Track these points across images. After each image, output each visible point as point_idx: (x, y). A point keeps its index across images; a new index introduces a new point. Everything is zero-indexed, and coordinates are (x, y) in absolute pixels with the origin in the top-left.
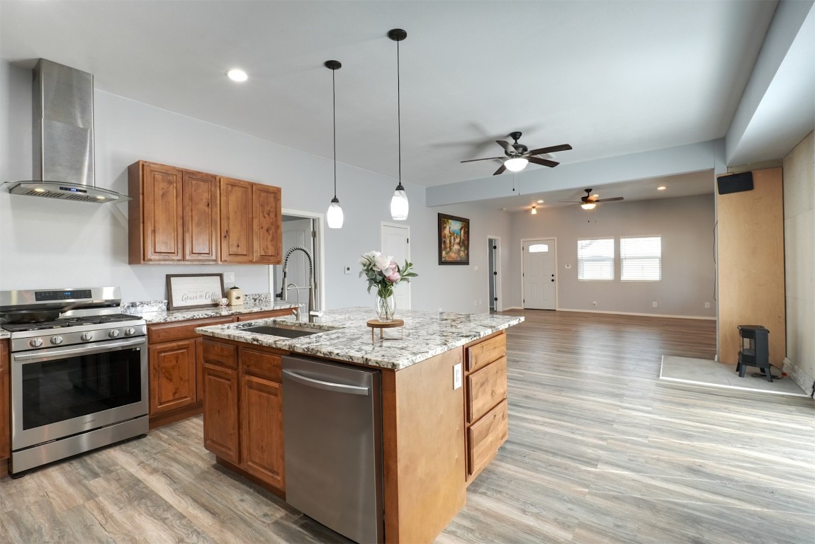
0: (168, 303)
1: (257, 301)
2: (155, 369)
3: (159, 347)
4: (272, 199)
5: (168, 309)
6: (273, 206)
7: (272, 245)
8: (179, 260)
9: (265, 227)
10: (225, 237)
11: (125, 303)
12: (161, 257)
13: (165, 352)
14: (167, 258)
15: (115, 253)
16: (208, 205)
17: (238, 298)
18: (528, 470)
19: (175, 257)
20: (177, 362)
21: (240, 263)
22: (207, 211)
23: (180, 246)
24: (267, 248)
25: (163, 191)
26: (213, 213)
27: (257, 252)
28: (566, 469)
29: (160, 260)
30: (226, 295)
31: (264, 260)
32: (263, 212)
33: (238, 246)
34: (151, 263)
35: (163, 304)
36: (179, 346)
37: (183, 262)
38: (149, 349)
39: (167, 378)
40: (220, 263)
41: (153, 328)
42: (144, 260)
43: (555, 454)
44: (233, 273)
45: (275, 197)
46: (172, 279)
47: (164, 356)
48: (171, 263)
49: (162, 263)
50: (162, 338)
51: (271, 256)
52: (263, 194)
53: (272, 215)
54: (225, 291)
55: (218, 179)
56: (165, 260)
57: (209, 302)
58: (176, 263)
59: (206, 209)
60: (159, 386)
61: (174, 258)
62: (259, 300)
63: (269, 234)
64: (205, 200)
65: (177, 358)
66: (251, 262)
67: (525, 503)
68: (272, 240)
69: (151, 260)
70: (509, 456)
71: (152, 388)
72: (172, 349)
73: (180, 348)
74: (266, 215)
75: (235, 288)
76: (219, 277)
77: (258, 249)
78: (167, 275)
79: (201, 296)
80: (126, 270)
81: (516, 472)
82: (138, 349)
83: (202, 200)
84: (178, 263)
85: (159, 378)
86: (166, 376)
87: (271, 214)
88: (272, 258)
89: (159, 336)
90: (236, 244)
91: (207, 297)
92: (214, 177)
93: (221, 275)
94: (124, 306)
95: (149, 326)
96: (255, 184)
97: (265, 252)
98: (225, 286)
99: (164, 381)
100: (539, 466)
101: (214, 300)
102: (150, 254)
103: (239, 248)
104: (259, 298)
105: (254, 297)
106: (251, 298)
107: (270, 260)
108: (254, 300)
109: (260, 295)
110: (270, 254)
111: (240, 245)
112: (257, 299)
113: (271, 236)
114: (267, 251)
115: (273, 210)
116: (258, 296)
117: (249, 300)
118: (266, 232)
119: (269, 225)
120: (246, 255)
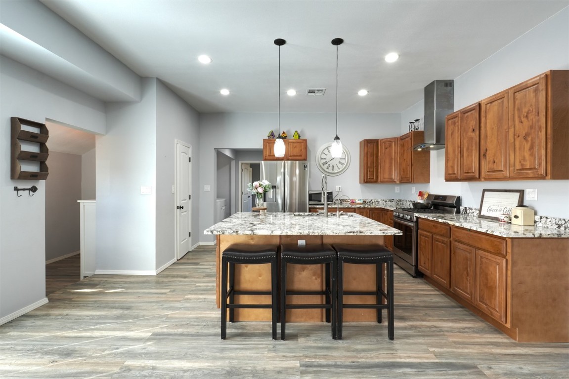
4: (532, 96)
9: (522, 134)
10: (484, 155)
16: (473, 130)
17: (516, 217)
18: (203, 317)
23: (459, 168)
24: (524, 159)
27: (512, 166)
28: (177, 325)
31: (521, 174)
32: (519, 117)
33: (494, 162)
43: (182, 335)
51: (530, 169)
59: (473, 134)
63: (527, 141)
67: (204, 301)
68: (531, 148)
70: (216, 323)
74: (523, 119)
78: (483, 190)
79: (500, 210)
81: (210, 314)
82: (412, 228)
83: (469, 128)
87: (529, 115)
88: (530, 171)
90: (492, 161)
91: (505, 211)
96: (511, 88)
97: (522, 164)
100: (195, 321)
103: (495, 164)
104: (566, 224)
105: (557, 222)
106: (554, 222)
107: (527, 174)
108: (557, 226)
109: (567, 221)
110: (528, 167)
111: (496, 161)
112: (562, 225)
113: (529, 144)
114: (525, 163)
115: (532, 110)
116: (564, 222)
117: (550, 225)
118: (523, 140)
119: (526, 131)
120: (501, 171)
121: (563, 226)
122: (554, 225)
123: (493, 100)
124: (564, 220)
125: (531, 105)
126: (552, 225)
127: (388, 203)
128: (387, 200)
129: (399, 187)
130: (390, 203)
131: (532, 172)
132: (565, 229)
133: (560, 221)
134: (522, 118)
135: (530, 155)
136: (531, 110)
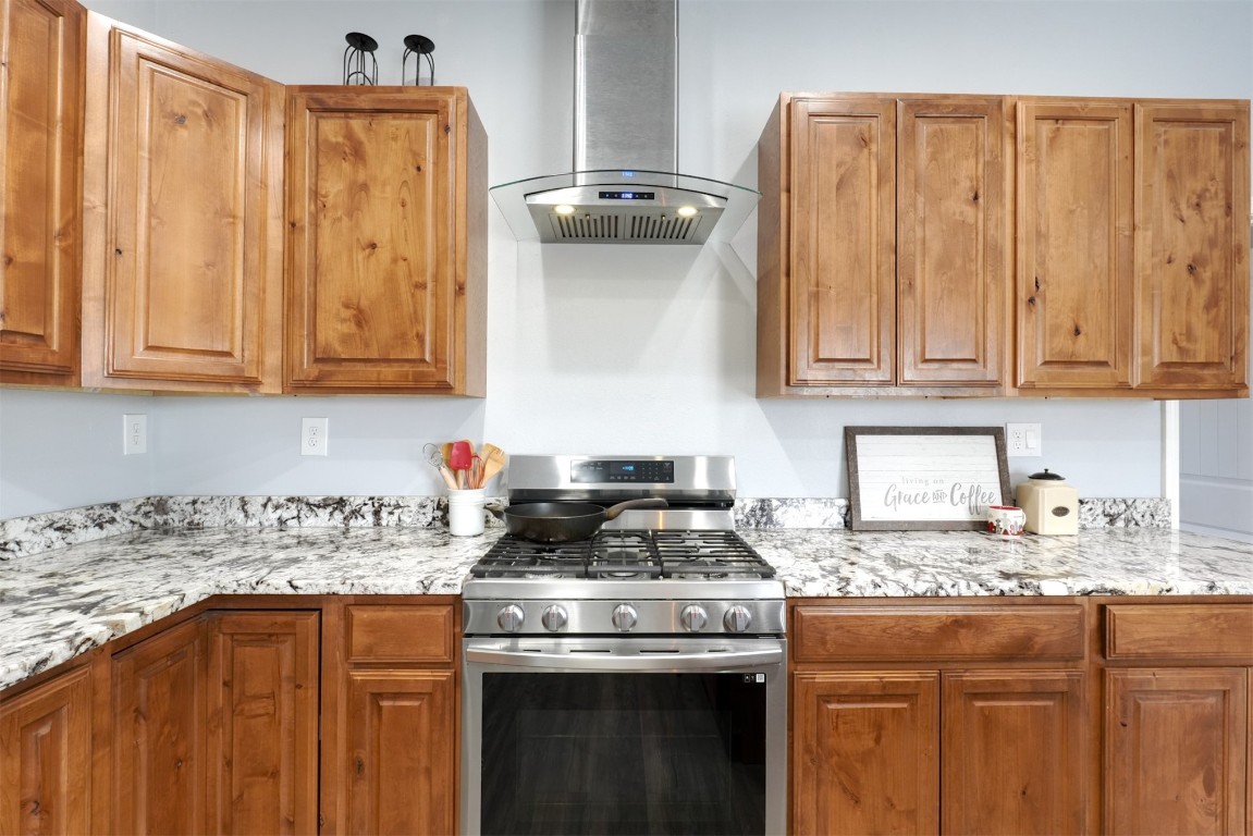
0: (849, 508)
1: (1120, 524)
2: (808, 750)
3: (824, 677)
4: (1215, 148)
5: (848, 525)
6: (1219, 177)
7: (1213, 323)
8: (883, 384)
9: (1183, 256)
10: (1031, 301)
11: (745, 499)
12: (834, 372)
13: (841, 699)
14: (849, 376)
15: (727, 368)
16: (976, 198)
17: (1061, 511)
19: (872, 376)
20: (878, 740)
21: (1081, 391)
22: (971, 220)
23: (887, 338)
24: (1189, 334)
25: (842, 170)
26: (991, 224)
27: (1147, 351)
29: (830, 384)
30: (1013, 497)
31: (1176, 379)
32: (1174, 201)
33: (1077, 332)
34: (806, 392)
35: (835, 510)
36: (884, 685)
37: (892, 391)
38: (791, 677)
39: (845, 790)
40: (1009, 390)
41: (806, 612)
42: (788, 383)
44: (1038, 427)
45: (1224, 139)
46: (860, 439)
47: (838, 713)
48: (861, 391)
49: (835, 391)
50: (831, 647)
51: (1205, 365)
52: (1179, 133)
53: (1214, 209)
54: (1013, 483)
55: (1006, 108)
56: (844, 383)
57: (961, 514)
58: (873, 391)
59: (969, 211)
60: (822, 812)
61: (868, 376)
62: (1128, 522)
63: (1198, 281)
64: (965, 184)
65: (878, 727)
66: (1123, 389)
68: (1212, 302)
69: (804, 383)
71: (798, 810)
72: (861, 693)
73: (887, 693)
74: (1186, 212)
75: (1046, 476)
76: (990, 440)
77: (1151, 343)
78: (846, 429)
79: (938, 496)
80: (749, 413)
82: (760, 679)
83: (955, 182)
84: (882, 392)
85: (819, 782)
86: (841, 783)
87: (1206, 205)
88: (1206, 372)
89: (823, 642)
90: (1069, 325)
91: (957, 498)
92: (999, 101)
93: (998, 434)
94: (743, 508)
95: (794, 604)
96: (1140, 101)
97: (1181, 350)
98: (1012, 467)
99: (834, 798)
101: (974, 510)
102: (804, 369)
103: (1081, 337)
104: (1128, 512)
105: (1108, 509)
106: (1100, 511)
107: (1200, 379)
108: (1108, 519)
109: (1130, 503)
110: (1201, 358)
111: (1083, 329)
112: (1119, 515)
113: (1205, 291)
114: (1191, 347)
115: (1216, 193)
116: (1123, 507)
117: (1091, 519)
118: (1185, 274)
119: (1197, 248)
120: (1104, 364)
121: (1123, 516)
122: (1101, 516)
123: (1072, 114)
124: (1125, 501)
125: (1213, 179)
126: (1094, 520)
127: (81, 535)
128: (77, 518)
129: (142, 420)
130: (94, 533)
131: (1214, 375)
132: (1127, 526)
133: (1114, 507)
134: (1183, 206)
135: (1208, 323)
136: (1213, 190)
